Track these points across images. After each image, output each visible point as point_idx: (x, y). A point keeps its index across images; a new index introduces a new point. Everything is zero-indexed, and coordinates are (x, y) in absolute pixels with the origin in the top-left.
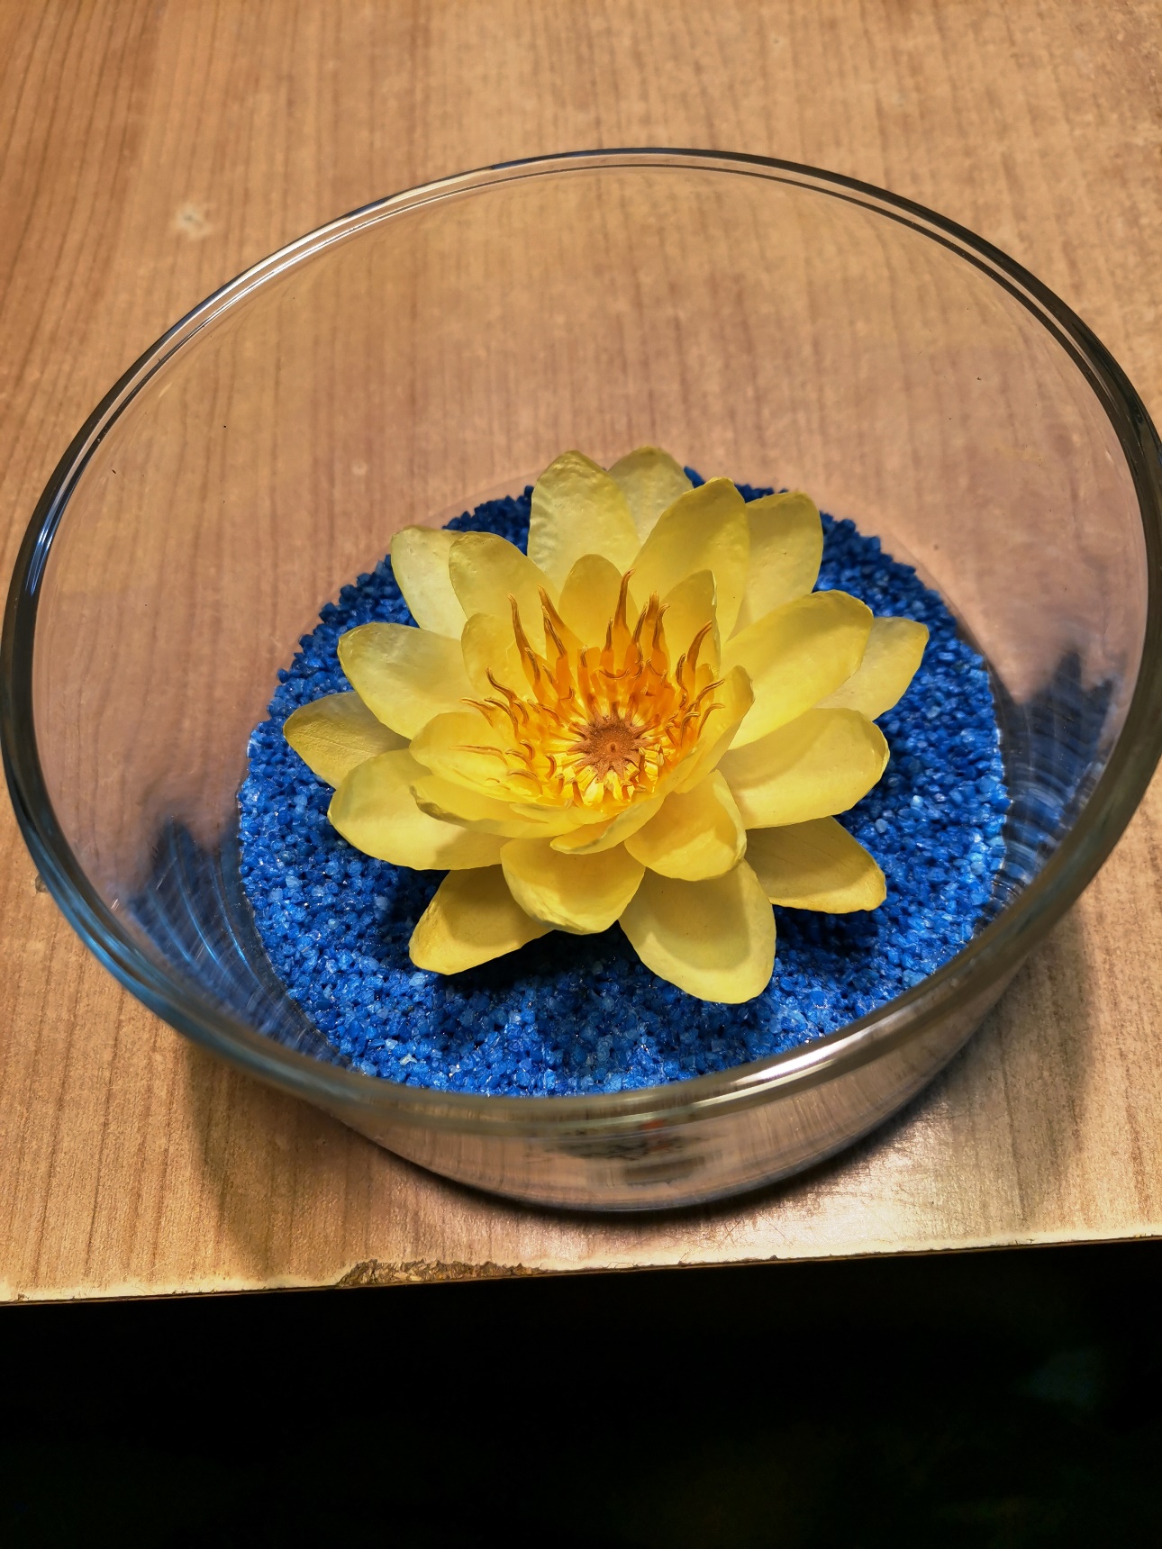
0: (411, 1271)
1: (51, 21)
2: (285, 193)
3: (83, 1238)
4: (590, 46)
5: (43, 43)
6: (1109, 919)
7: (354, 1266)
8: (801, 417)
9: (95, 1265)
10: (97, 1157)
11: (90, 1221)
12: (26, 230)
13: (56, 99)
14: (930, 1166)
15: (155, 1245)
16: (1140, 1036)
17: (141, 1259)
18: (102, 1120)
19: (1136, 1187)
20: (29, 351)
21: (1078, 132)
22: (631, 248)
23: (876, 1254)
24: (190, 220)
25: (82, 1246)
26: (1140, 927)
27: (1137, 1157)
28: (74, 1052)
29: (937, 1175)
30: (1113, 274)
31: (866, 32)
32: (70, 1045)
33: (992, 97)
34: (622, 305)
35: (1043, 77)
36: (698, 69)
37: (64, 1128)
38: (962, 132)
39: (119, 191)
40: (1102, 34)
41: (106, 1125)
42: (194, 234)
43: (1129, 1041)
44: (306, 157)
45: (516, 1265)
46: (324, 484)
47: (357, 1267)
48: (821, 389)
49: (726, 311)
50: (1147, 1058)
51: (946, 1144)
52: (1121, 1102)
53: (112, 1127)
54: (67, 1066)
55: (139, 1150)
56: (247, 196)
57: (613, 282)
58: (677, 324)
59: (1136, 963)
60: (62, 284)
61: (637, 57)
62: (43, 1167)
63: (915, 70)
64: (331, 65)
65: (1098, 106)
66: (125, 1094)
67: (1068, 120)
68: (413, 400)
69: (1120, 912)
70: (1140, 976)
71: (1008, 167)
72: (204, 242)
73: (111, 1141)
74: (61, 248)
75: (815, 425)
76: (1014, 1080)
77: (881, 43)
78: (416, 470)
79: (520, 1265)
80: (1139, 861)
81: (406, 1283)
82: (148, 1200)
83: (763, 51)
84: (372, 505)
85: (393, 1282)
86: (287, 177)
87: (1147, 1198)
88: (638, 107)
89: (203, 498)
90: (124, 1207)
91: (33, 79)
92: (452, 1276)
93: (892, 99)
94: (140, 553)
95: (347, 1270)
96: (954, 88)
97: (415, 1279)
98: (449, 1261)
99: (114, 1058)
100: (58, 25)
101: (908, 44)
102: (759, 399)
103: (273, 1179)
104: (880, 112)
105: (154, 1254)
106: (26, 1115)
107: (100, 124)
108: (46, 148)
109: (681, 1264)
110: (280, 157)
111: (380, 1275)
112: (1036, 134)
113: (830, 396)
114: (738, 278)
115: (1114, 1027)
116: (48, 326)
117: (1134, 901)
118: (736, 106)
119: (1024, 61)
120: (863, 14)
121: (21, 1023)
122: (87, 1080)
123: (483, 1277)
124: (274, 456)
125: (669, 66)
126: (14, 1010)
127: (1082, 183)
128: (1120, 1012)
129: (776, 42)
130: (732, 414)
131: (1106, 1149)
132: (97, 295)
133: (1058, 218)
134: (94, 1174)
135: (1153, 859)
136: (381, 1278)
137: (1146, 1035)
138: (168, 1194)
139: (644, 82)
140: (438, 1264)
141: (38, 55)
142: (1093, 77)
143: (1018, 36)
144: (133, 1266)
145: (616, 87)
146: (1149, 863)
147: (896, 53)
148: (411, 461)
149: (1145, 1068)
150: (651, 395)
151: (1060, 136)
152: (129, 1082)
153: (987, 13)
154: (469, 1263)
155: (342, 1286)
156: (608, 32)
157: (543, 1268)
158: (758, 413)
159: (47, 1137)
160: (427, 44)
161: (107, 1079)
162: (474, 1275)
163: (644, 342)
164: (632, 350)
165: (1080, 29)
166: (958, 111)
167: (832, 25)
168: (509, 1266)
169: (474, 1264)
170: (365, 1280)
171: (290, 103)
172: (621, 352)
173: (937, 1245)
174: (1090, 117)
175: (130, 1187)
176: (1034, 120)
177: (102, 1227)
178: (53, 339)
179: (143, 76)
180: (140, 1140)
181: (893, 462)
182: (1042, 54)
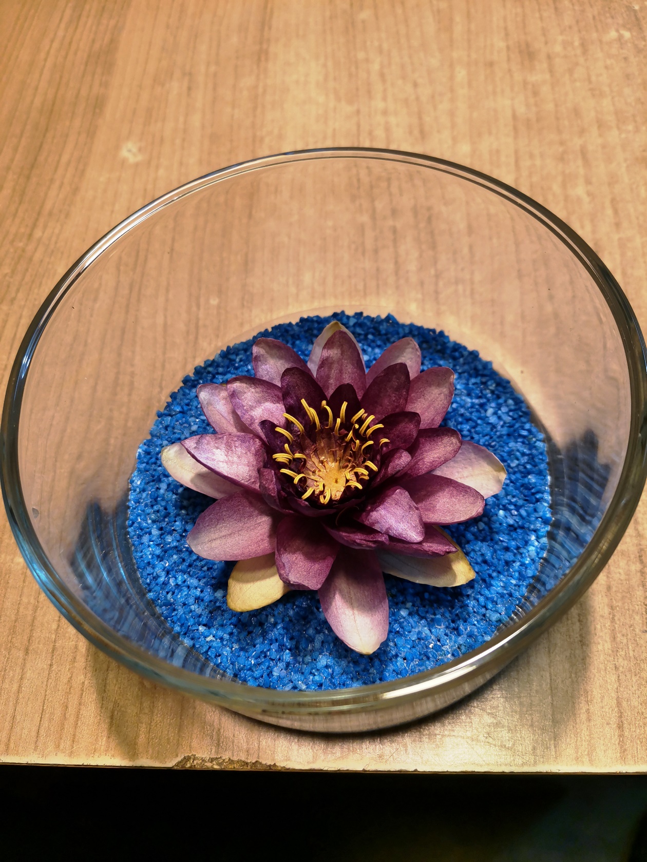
0: (214, 763)
1: (61, 33)
2: (184, 140)
3: (35, 729)
4: (357, 68)
5: (56, 45)
6: (614, 589)
7: (183, 757)
8: (460, 288)
9: (40, 744)
10: (45, 683)
11: (39, 719)
12: (39, 150)
13: (61, 77)
14: (506, 724)
15: (74, 735)
16: (627, 658)
17: (66, 743)
18: (49, 663)
19: (619, 744)
20: (37, 220)
21: (623, 136)
22: (372, 187)
23: (472, 772)
24: (130, 152)
25: (34, 734)
26: (631, 595)
27: (620, 727)
28: (37, 623)
29: (510, 730)
30: (638, 218)
31: (510, 70)
32: (34, 618)
33: (576, 112)
34: (365, 218)
35: (606, 103)
36: (415, 85)
37: (28, 665)
38: (559, 131)
39: (91, 133)
40: (639, 81)
41: (51, 665)
42: (132, 159)
43: (621, 660)
44: (196, 120)
45: (272, 764)
46: (194, 309)
47: (185, 758)
48: (472, 273)
49: (422, 225)
50: (630, 670)
51: (516, 712)
52: (614, 695)
53: (55, 667)
54: (31, 630)
55: (69, 681)
56: (162, 140)
57: (361, 205)
58: (394, 230)
59: (627, 615)
60: (57, 183)
61: (382, 76)
62: (15, 687)
63: (535, 93)
64: (213, 68)
65: (635, 121)
66: (63, 649)
67: (619, 128)
68: (246, 263)
69: (620, 586)
70: (628, 622)
71: (583, 152)
72: (137, 165)
73: (53, 675)
74: (58, 162)
75: (468, 292)
76: (555, 678)
77: (518, 77)
78: (245, 303)
79: (275, 764)
80: (632, 556)
81: (211, 769)
82: (72, 710)
83: (452, 78)
84: (219, 321)
85: (204, 768)
86: (185, 131)
87: (625, 750)
88: (381, 105)
89: (127, 312)
90: (58, 713)
91: (49, 64)
92: (237, 767)
93: (521, 110)
94: (89, 341)
95: (179, 759)
96: (556, 106)
97: (216, 767)
98: (235, 759)
99: (58, 628)
100: (64, 37)
101: (534, 78)
102: (438, 276)
103: (141, 703)
104: (515, 117)
105: (73, 741)
106: (7, 656)
107: (84, 93)
108: (53, 105)
109: (364, 770)
110: (181, 119)
111: (197, 764)
112: (600, 135)
113: (478, 277)
114: (429, 209)
115: (613, 651)
116: (48, 206)
117: (628, 580)
118: (435, 108)
119: (596, 92)
120: (509, 60)
121: (8, 604)
122: (42, 638)
123: (254, 769)
124: (167, 291)
125: (400, 82)
126: (5, 596)
127: (624, 165)
128: (617, 643)
129: (460, 73)
130: (422, 284)
131: (604, 721)
132: (76, 190)
133: (610, 184)
134: (43, 692)
135: (640, 556)
136: (197, 765)
137: (630, 657)
138: (82, 707)
139: (385, 91)
140: (230, 759)
141: (53, 51)
142: (633, 104)
143: (593, 78)
144: (61, 747)
145: (369, 92)
146: (638, 559)
147: (525, 83)
148: (243, 298)
149: (629, 676)
150: (378, 270)
151: (614, 137)
152: (65, 642)
153: (577, 64)
154: (246, 761)
155: (175, 768)
156: (367, 60)
157: (288, 767)
158: (436, 284)
159: (18, 670)
160: (267, 60)
161: (53, 639)
162: (249, 767)
163: (376, 239)
164: (369, 244)
165: (628, 77)
166: (557, 119)
167: (491, 64)
168: (268, 764)
169: (249, 761)
170: (188, 765)
171: (189, 89)
172: (363, 243)
173: (507, 770)
174: (630, 127)
175: (62, 702)
176: (599, 127)
177: (45, 724)
178: (50, 214)
179: (109, 67)
180: (69, 675)
181: (510, 318)
182: (606, 89)
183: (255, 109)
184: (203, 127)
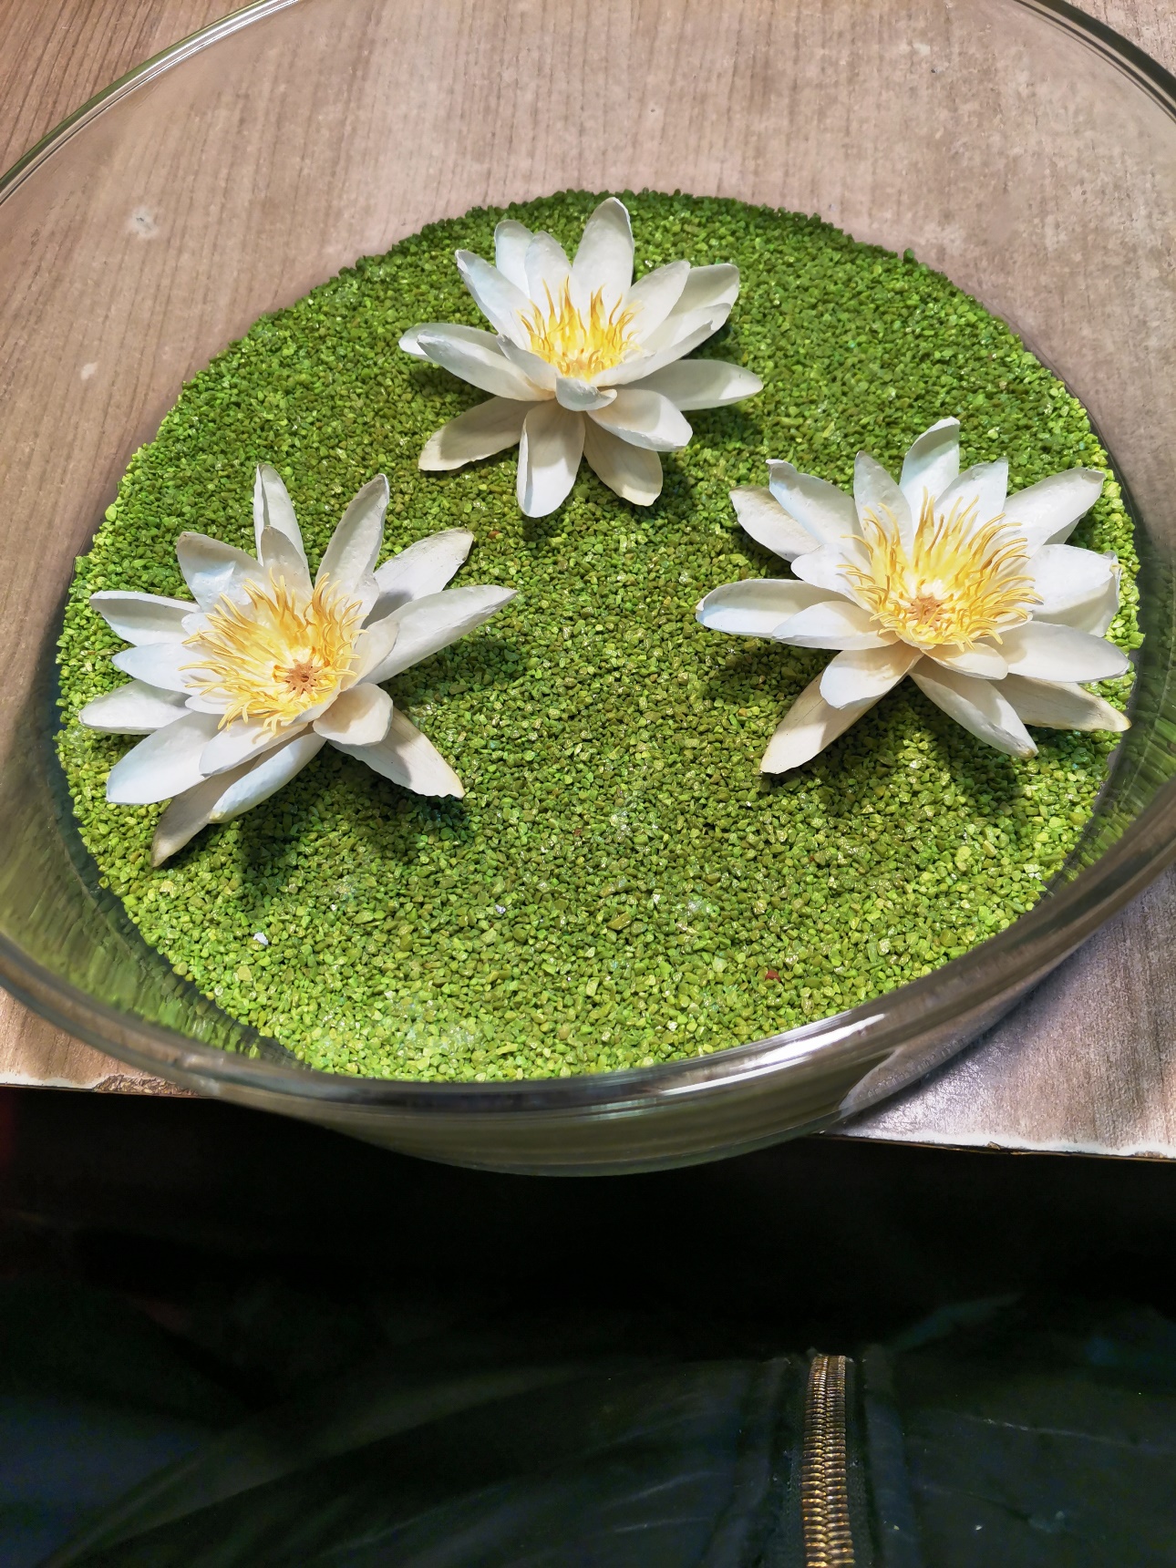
2: (223, 206)
4: (499, 97)
24: (141, 225)
31: (729, 110)
39: (88, 191)
40: (924, 131)
42: (143, 235)
44: (245, 174)
56: (191, 205)
60: (31, 269)
77: (739, 121)
83: (639, 119)
86: (226, 192)
101: (761, 125)
116: (15, 302)
119: (852, 152)
120: (732, 91)
129: (652, 112)
132: (57, 280)
139: (534, 139)
142: (904, 173)
143: (854, 125)
145: (510, 141)
147: (748, 134)
153: (835, 100)
156: (516, 84)
165: (907, 123)
182: (869, 145)
183: (335, 162)
184: (255, 187)
